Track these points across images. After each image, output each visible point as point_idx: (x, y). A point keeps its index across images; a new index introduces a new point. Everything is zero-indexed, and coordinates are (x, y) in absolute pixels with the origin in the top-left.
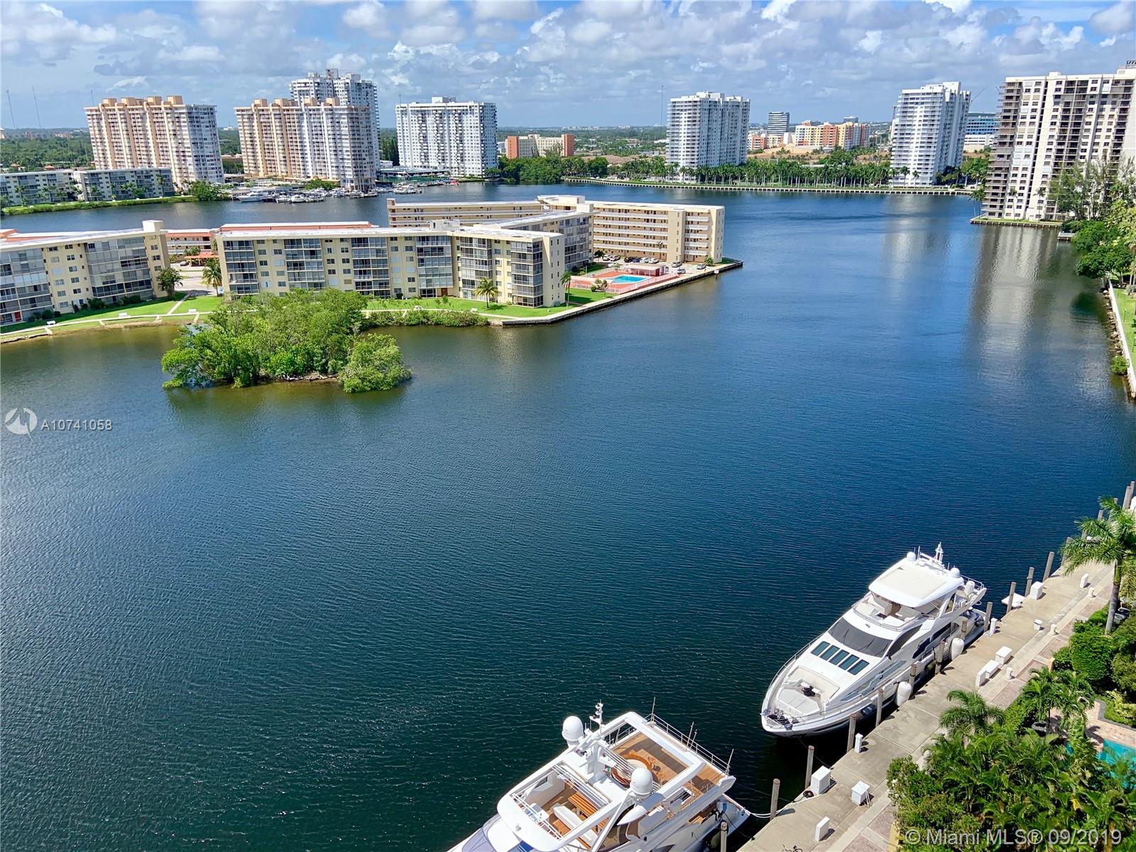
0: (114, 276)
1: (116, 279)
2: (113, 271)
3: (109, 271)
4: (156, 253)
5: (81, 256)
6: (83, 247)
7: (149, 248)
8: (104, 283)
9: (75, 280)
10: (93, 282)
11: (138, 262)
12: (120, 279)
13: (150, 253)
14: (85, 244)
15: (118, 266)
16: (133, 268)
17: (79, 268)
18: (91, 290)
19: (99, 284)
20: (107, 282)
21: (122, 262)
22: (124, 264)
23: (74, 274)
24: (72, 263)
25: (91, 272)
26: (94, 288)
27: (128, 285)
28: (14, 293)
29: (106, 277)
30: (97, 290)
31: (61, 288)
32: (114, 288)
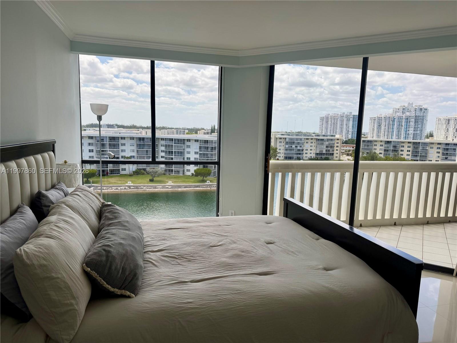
0: (323, 150)
1: (324, 151)
2: (323, 148)
3: (321, 148)
4: (338, 145)
5: (315, 143)
6: (316, 139)
7: (336, 143)
8: (319, 152)
9: (311, 150)
10: (316, 151)
11: (331, 147)
12: (324, 152)
13: (336, 145)
14: (317, 139)
15: (325, 147)
16: (329, 149)
17: (313, 146)
18: (315, 153)
20: (320, 152)
21: (326, 146)
23: (311, 148)
24: (312, 144)
25: (316, 148)
26: (316, 153)
27: (326, 154)
28: (294, 150)
29: (320, 150)
30: (317, 154)
31: (306, 152)
32: (322, 154)
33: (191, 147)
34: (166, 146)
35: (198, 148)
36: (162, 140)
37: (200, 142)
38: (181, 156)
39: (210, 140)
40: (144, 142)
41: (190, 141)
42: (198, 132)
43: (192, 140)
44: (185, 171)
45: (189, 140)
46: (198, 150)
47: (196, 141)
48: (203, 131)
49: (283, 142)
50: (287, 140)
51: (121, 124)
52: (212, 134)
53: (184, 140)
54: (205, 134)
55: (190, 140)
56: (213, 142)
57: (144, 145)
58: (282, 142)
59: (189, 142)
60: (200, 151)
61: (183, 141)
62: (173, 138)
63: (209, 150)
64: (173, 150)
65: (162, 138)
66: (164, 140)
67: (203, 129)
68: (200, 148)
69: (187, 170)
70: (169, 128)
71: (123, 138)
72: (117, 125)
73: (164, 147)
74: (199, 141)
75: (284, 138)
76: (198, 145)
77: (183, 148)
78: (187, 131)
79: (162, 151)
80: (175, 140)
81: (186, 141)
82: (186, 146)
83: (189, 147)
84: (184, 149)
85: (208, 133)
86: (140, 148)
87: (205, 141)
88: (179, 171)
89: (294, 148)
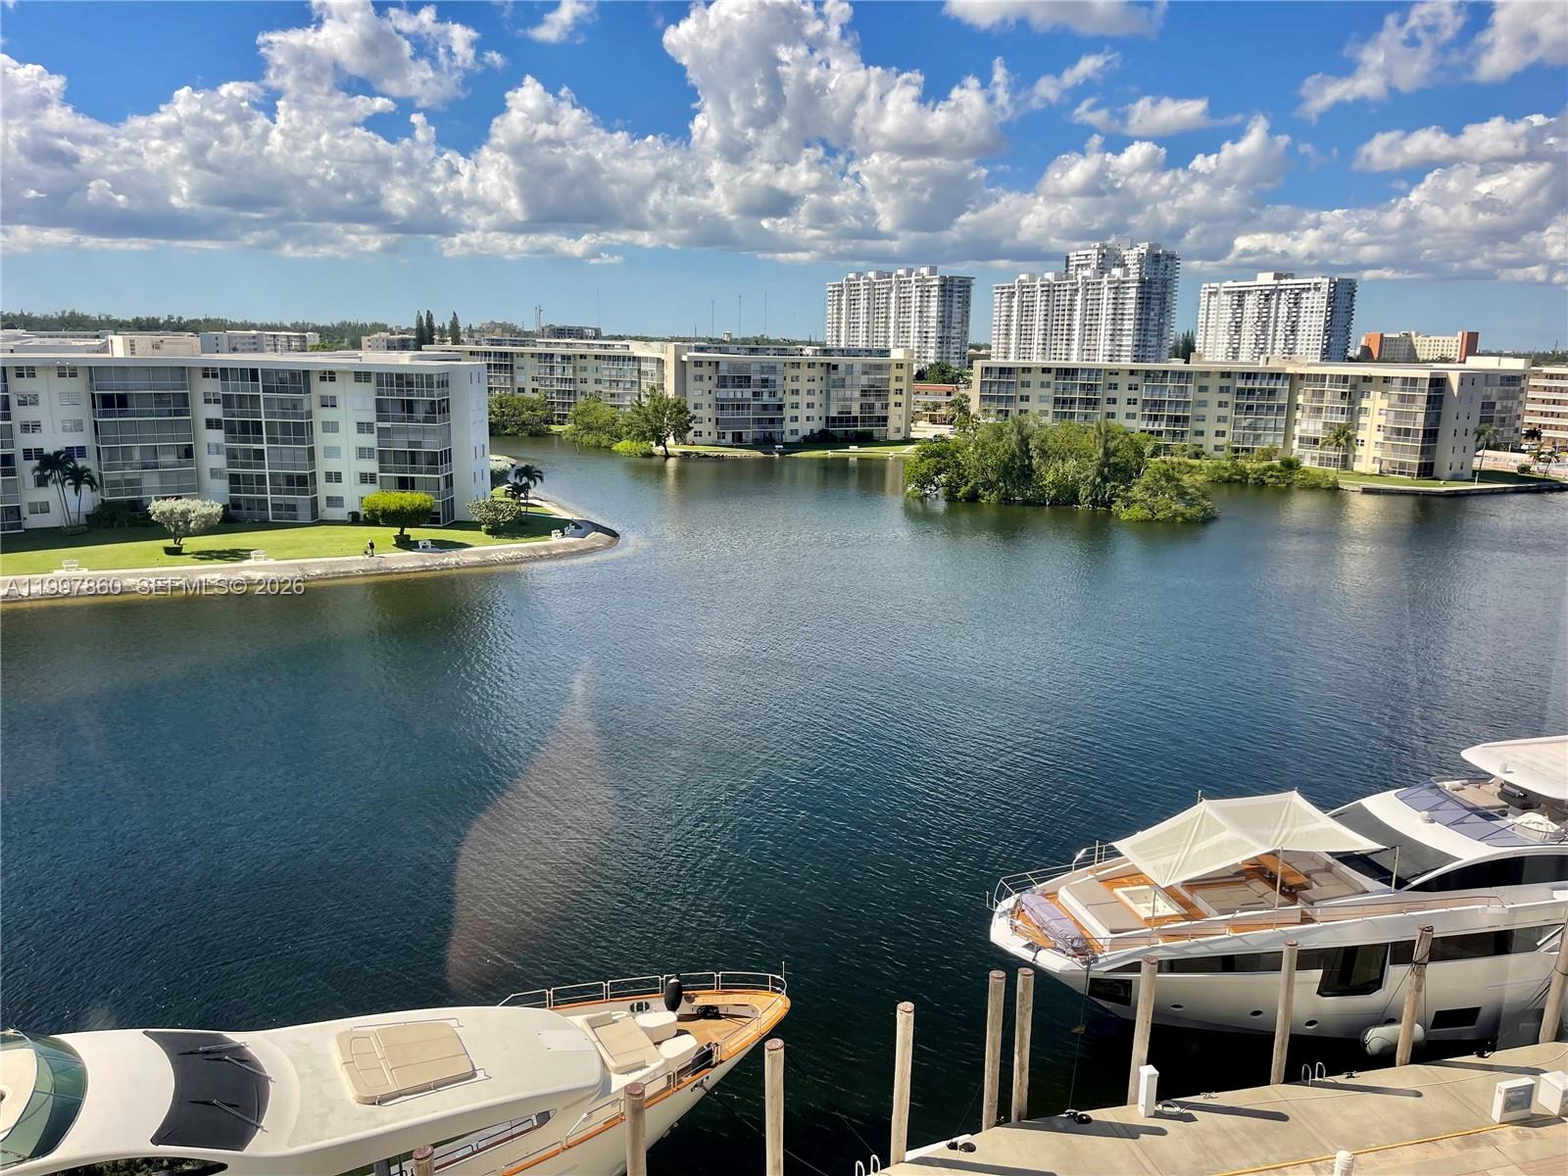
0: (850, 406)
1: (853, 409)
2: (851, 399)
3: (846, 399)
4: (899, 385)
5: (821, 378)
6: (824, 366)
7: (894, 378)
8: (839, 413)
9: (808, 405)
10: (828, 410)
11: (878, 394)
12: (856, 411)
13: (894, 385)
14: (829, 364)
15: (857, 394)
16: (872, 400)
17: (817, 392)
18: (824, 419)
19: (834, 413)
20: (842, 413)
21: (862, 391)
22: (864, 393)
23: (810, 399)
24: (811, 385)
25: (828, 398)
26: (827, 418)
27: (863, 419)
28: (749, 409)
29: (843, 406)
30: (830, 420)
31: (795, 412)
32: (848, 420)
33: (340, 402)
34: (227, 401)
35: (372, 405)
36: (206, 376)
37: (379, 383)
38: (296, 442)
39: (422, 375)
41: (332, 379)
42: (364, 339)
43: (344, 372)
44: (322, 503)
45: (329, 376)
46: (370, 416)
47: (362, 376)
48: (384, 335)
49: (710, 378)
50: (724, 370)
52: (423, 347)
53: (306, 373)
54: (395, 348)
55: (331, 373)
56: (435, 380)
58: (706, 378)
59: (328, 384)
60: (380, 419)
61: (300, 379)
62: (259, 367)
63: (420, 414)
64: (263, 420)
65: (206, 369)
66: (215, 376)
67: (383, 328)
68: (379, 404)
69: (329, 499)
70: (234, 326)
71: (26, 371)
73: (221, 405)
74: (374, 378)
75: (710, 363)
76: (367, 394)
77: (306, 408)
78: (313, 338)
79: (211, 424)
80: (267, 373)
81: (315, 381)
82: (316, 403)
83: (329, 403)
84: (309, 414)
85: (404, 345)
86: (107, 414)
87: (400, 376)
88: (294, 506)
89: (749, 400)
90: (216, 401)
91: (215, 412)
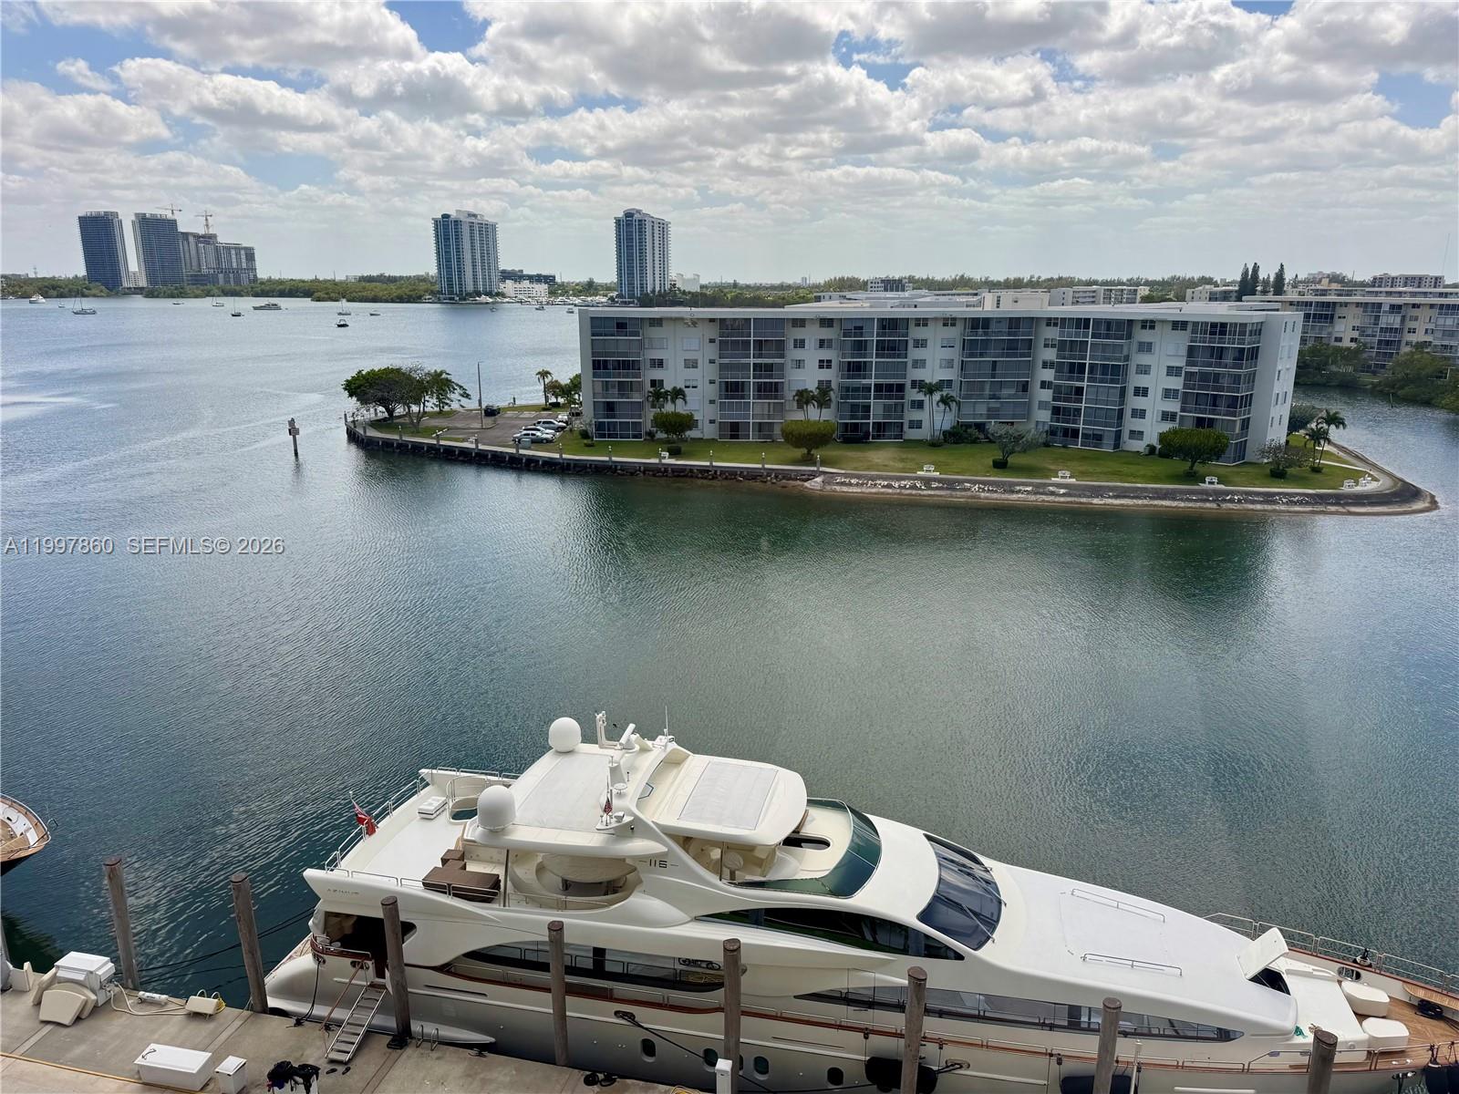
33: (1156, 348)
34: (1061, 346)
35: (1184, 352)
36: (1048, 324)
37: (1194, 332)
38: (1112, 381)
39: (1236, 324)
40: (986, 334)
41: (1152, 327)
42: (1189, 291)
43: (1163, 322)
44: (1125, 435)
45: (1149, 324)
46: (1181, 362)
47: (1179, 325)
48: (1208, 287)
51: (925, 277)
52: (1244, 298)
53: (1131, 322)
54: (1216, 300)
55: (1152, 321)
56: (1248, 328)
57: (986, 343)
59: (1147, 332)
60: (1189, 364)
61: (1123, 328)
62: (1092, 317)
63: (1228, 360)
64: (1088, 362)
65: (1050, 319)
66: (1056, 325)
67: (1209, 281)
68: (1191, 351)
69: (1132, 432)
70: (1080, 283)
71: (922, 322)
72: (911, 279)
73: (1056, 349)
74: (1190, 327)
76: (1182, 340)
77: (1125, 352)
78: (1144, 291)
79: (1045, 365)
80: (1098, 322)
81: (1137, 329)
82: (1135, 347)
83: (1146, 347)
84: (1127, 358)
85: (1225, 297)
86: (971, 355)
87: (1214, 325)
88: (1101, 435)
90: (1053, 346)
91: (1050, 355)
